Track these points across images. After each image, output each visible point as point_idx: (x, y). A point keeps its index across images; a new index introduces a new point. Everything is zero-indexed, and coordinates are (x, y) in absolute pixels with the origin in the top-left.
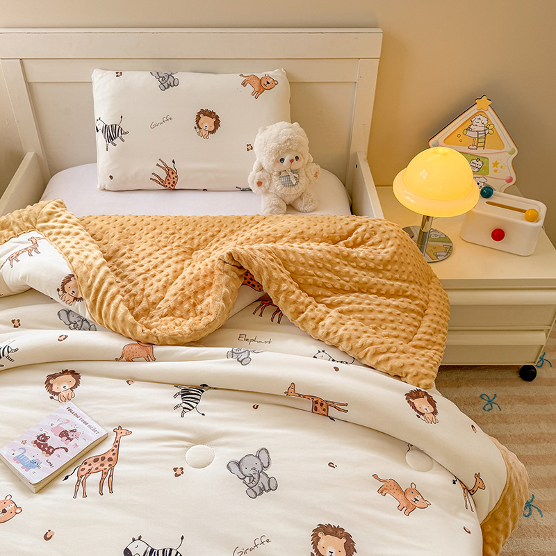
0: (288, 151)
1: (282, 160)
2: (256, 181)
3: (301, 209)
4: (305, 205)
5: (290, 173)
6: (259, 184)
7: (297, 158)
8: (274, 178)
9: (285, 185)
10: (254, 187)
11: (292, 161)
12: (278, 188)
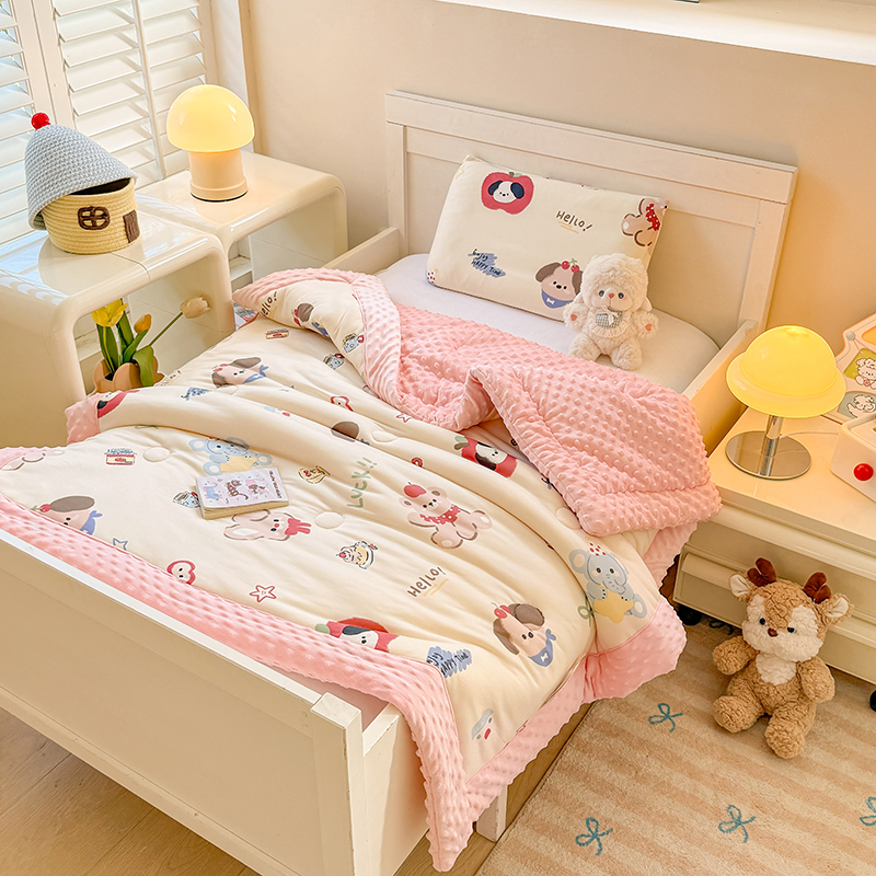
0: (612, 283)
1: (602, 293)
2: (570, 313)
3: (615, 361)
4: (621, 357)
5: (608, 311)
6: (574, 317)
7: (621, 295)
8: (590, 313)
9: (598, 323)
10: (567, 319)
11: (611, 296)
12: (591, 326)
